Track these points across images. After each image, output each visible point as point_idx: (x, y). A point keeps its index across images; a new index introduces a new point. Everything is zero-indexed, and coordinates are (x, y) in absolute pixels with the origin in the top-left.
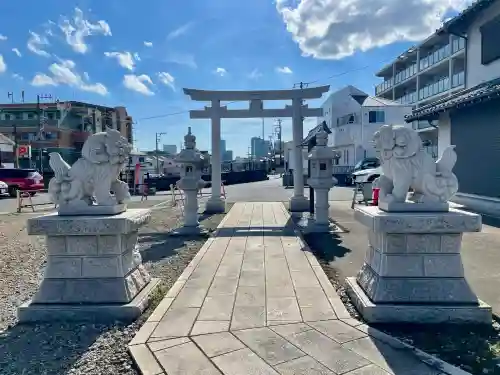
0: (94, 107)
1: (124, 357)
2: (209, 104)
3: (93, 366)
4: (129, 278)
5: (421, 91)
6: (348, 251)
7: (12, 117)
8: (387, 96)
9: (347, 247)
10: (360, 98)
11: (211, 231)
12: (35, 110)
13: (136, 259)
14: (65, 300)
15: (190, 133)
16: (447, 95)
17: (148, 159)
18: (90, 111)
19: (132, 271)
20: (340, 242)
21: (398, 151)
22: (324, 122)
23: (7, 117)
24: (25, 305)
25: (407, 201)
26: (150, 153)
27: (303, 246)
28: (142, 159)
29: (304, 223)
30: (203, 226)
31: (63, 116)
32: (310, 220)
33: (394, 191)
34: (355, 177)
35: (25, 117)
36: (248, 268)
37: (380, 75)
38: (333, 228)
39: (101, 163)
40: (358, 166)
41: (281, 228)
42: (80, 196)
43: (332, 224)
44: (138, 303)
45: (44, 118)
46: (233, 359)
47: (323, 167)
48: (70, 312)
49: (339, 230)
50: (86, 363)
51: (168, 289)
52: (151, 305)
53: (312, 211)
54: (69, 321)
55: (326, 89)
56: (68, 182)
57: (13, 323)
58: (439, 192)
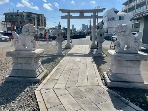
0: (34, 14)
1: (33, 94)
2: (67, 14)
3: (24, 97)
4: (37, 70)
5: (137, 10)
6: (106, 62)
7: (10, 17)
8: (125, 11)
9: (106, 61)
10: (116, 12)
11: (66, 54)
12: (17, 14)
13: (39, 64)
14: (18, 76)
15: (59, 24)
16: (144, 12)
17: (50, 30)
18: (33, 15)
19: (38, 68)
20: (104, 59)
21: (123, 33)
22: (102, 21)
23: (9, 17)
24: (7, 77)
25: (124, 49)
26: (51, 29)
27: (92, 60)
28: (49, 30)
29: (94, 53)
30: (63, 53)
31: (25, 16)
32: (96, 52)
33: (120, 46)
34: (112, 38)
35: (14, 17)
36: (74, 67)
37: (124, 4)
38: (103, 55)
39: (28, 35)
40: (114, 34)
41: (87, 54)
42: (22, 45)
43: (102, 54)
44: (39, 78)
45: (19, 17)
46: (65, 97)
47: (101, 35)
48: (20, 79)
49: (105, 55)
50: (22, 96)
51: (50, 73)
52: (44, 78)
53: (97, 49)
54: (19, 82)
55: (104, 9)
56: (18, 40)
57: (4, 81)
58: (135, 47)
